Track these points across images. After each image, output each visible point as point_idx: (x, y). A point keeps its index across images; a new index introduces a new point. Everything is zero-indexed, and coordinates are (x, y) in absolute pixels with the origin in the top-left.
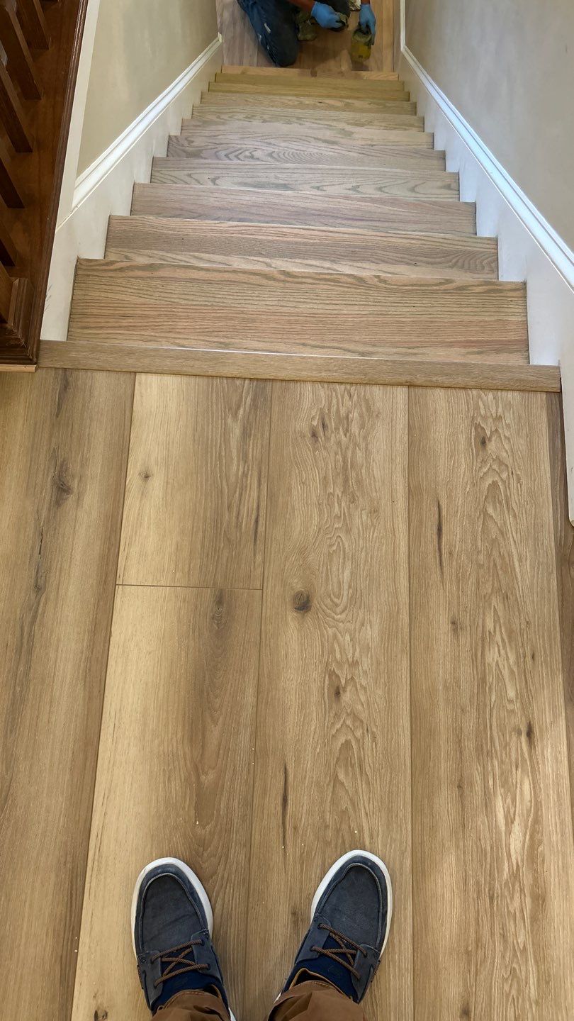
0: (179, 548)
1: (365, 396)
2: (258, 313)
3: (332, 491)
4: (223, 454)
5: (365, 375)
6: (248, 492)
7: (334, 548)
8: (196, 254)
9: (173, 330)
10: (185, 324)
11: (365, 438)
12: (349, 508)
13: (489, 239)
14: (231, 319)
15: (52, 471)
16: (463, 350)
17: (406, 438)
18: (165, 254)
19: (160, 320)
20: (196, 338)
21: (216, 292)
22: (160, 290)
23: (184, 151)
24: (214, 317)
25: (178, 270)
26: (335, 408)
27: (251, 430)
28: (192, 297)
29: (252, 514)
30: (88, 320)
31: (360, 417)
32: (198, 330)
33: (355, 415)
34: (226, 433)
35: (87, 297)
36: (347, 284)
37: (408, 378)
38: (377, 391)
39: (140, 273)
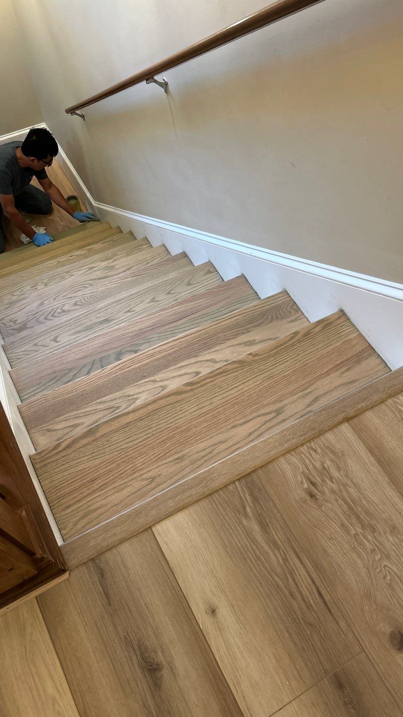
0: (278, 659)
1: (324, 445)
2: (189, 422)
3: (354, 532)
4: (258, 552)
5: (314, 429)
6: (297, 573)
7: (389, 578)
8: (99, 401)
9: (135, 470)
10: (141, 460)
11: (347, 476)
12: (375, 538)
13: (281, 293)
14: (173, 437)
15: (135, 658)
16: (337, 373)
17: (372, 459)
18: (76, 412)
19: (121, 468)
20: (156, 466)
21: (150, 424)
22: (108, 445)
23: (13, 329)
24: (160, 443)
25: (113, 423)
26: (311, 465)
27: (265, 521)
28: (135, 437)
29: (312, 589)
30: (66, 500)
31: (332, 462)
32: (155, 459)
33: (328, 463)
34: (249, 534)
35: (54, 483)
36: (234, 369)
37: (342, 416)
38: (330, 436)
39: (85, 441)
